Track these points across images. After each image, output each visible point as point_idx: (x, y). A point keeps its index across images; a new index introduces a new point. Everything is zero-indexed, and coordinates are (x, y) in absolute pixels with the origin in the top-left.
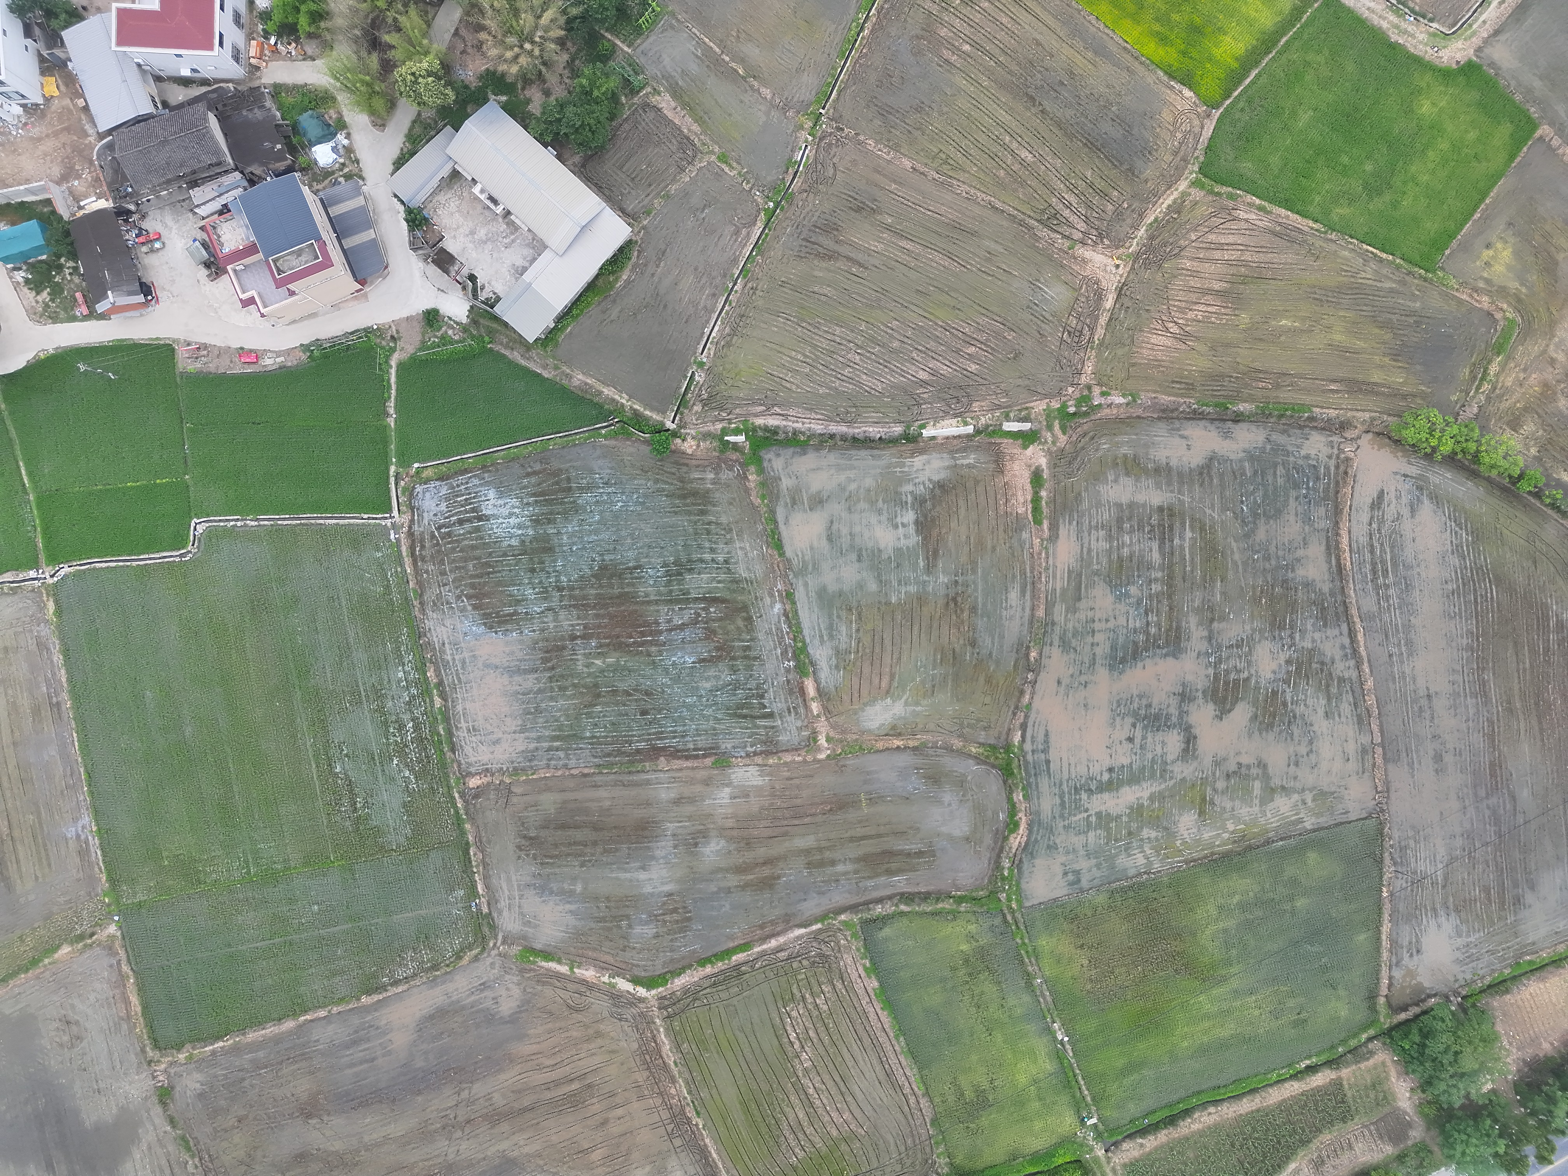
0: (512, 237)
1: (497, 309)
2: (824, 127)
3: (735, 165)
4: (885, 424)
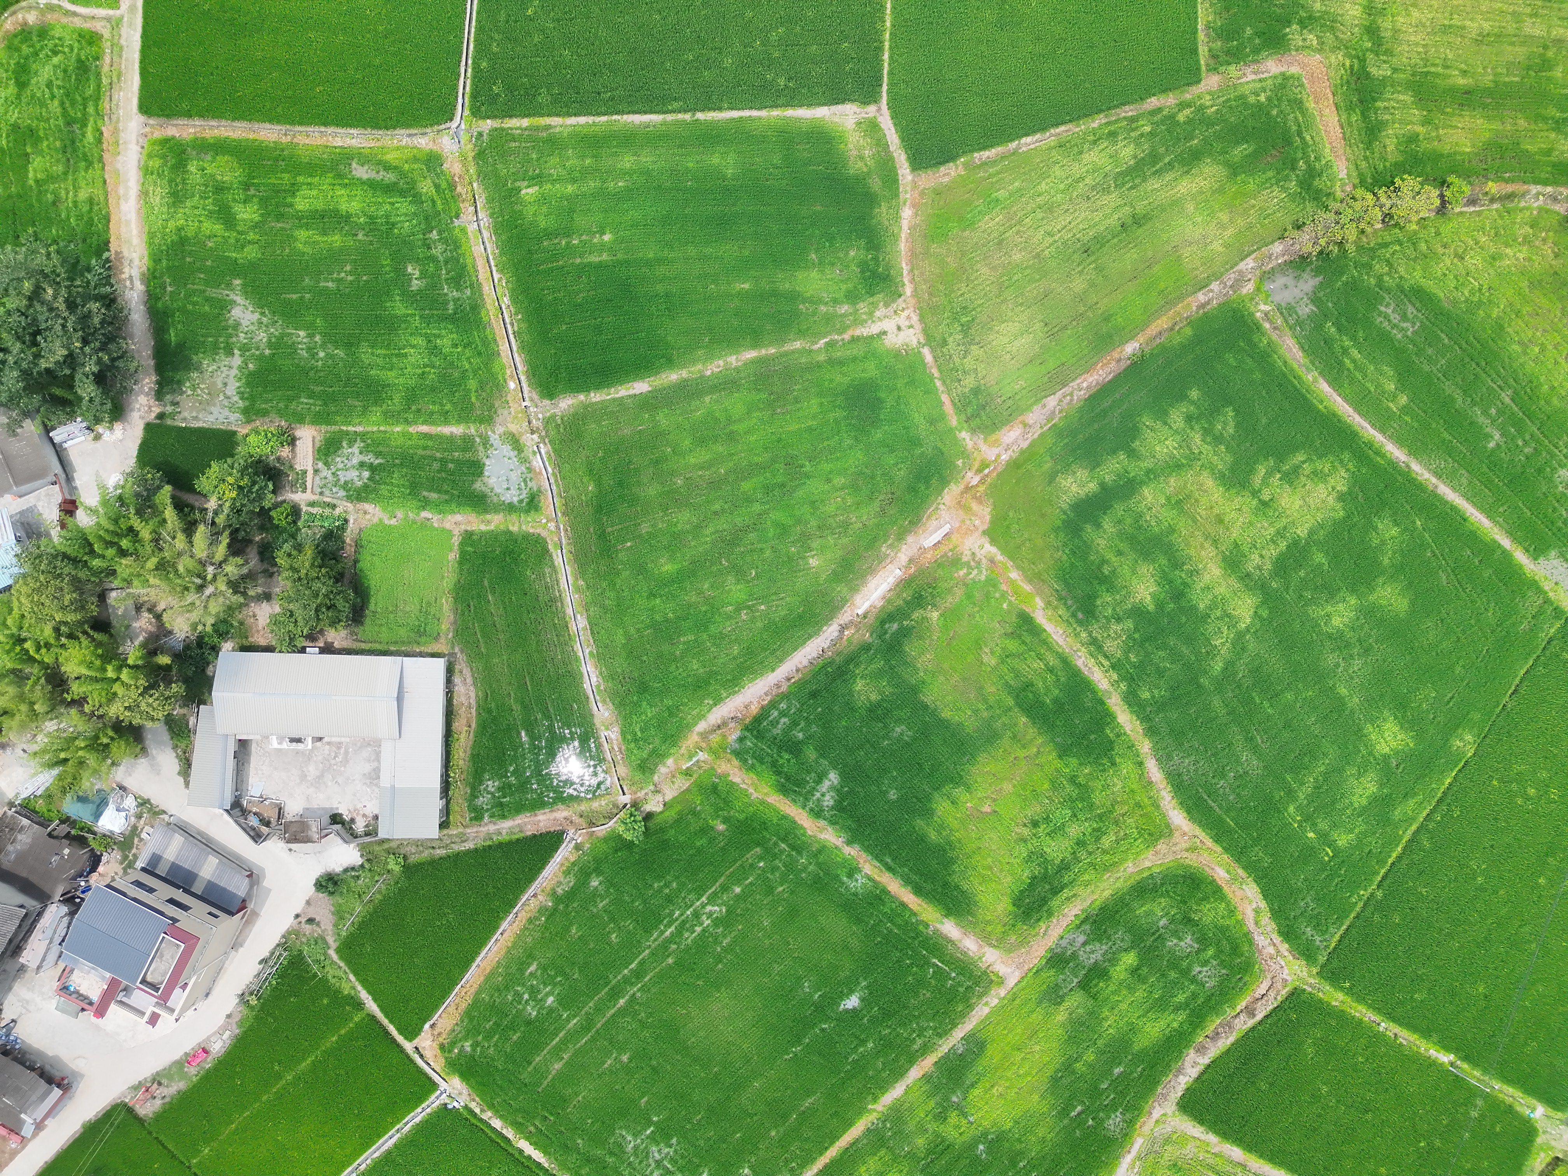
0: (342, 751)
1: (382, 835)
2: (540, 416)
3: (489, 517)
4: (817, 633)
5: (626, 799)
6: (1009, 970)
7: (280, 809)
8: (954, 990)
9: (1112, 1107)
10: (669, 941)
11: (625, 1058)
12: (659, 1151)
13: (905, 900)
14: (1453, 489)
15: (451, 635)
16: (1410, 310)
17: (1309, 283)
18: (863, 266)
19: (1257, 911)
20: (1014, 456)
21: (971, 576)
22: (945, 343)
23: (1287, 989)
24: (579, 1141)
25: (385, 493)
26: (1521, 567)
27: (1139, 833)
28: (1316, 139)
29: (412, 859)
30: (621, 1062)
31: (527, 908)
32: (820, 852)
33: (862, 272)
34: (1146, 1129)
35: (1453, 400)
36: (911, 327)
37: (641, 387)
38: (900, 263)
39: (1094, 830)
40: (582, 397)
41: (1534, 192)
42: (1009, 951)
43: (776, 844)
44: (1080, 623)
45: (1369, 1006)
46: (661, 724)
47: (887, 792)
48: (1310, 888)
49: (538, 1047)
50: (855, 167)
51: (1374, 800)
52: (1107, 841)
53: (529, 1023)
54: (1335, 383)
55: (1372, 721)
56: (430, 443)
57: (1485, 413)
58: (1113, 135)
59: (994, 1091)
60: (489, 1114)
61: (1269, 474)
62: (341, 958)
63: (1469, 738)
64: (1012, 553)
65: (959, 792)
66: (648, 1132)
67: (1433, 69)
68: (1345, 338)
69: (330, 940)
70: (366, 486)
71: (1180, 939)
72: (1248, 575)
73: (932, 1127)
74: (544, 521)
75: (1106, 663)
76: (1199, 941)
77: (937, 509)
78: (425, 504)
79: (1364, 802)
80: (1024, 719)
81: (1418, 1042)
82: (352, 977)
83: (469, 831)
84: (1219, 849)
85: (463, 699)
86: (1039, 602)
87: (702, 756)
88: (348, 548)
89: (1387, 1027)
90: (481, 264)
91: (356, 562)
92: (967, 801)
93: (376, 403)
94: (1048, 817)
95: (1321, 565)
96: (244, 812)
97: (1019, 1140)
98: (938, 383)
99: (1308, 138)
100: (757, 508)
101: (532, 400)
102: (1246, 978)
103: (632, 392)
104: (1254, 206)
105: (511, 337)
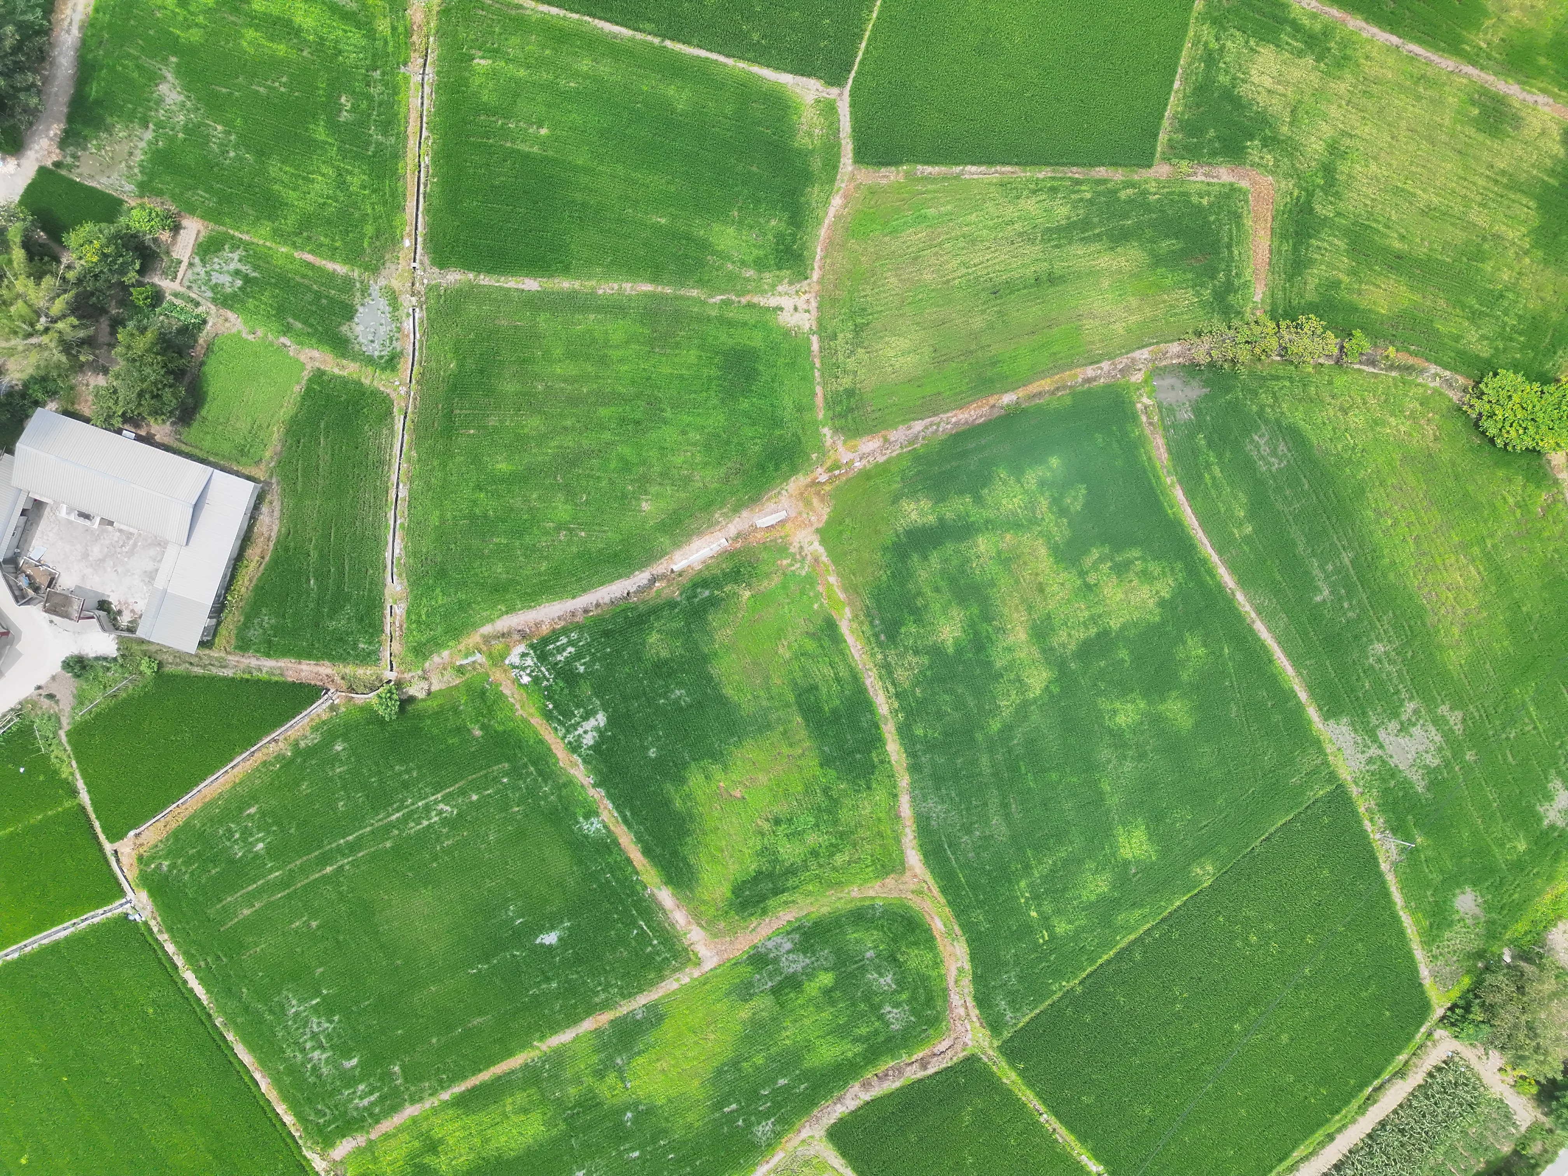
0: (131, 542)
1: (140, 633)
2: (425, 281)
3: (345, 362)
4: (628, 576)
5: (392, 676)
6: (709, 954)
7: (52, 580)
8: (650, 957)
9: (766, 1115)
10: (392, 825)
11: (314, 924)
12: (319, 1024)
13: (632, 856)
14: (1269, 629)
15: (272, 464)
16: (1282, 447)
17: (1195, 391)
18: (780, 237)
19: (961, 970)
20: (868, 467)
21: (793, 568)
22: (834, 337)
23: (965, 1053)
24: (244, 990)
25: (252, 307)
26: (1310, 722)
27: (873, 861)
28: (1244, 257)
29: (168, 669)
30: (309, 926)
31: (264, 750)
32: (565, 785)
33: (778, 244)
34: (790, 1146)
35: (1294, 544)
36: (807, 311)
37: (531, 284)
38: (816, 247)
39: (831, 845)
40: (471, 276)
41: (1433, 371)
42: (715, 936)
43: (525, 766)
44: (880, 644)
45: (1037, 1094)
46: (447, 616)
47: (648, 749)
48: (1017, 963)
49: (233, 888)
50: (802, 141)
51: (1102, 899)
52: (839, 859)
53: (231, 861)
54: (1191, 495)
55: (1124, 825)
56: (310, 273)
57: (1322, 567)
58: (1054, 190)
59: (658, 1065)
60: (166, 936)
61: (1102, 559)
62: (69, 742)
63: (1210, 868)
64: (837, 557)
65: (715, 769)
66: (314, 1002)
67: (1374, 225)
68: (1211, 454)
69: (65, 721)
70: (234, 295)
71: (881, 975)
72: (1052, 649)
73: (588, 1080)
74: (397, 383)
75: (892, 690)
76: (898, 983)
77: (779, 493)
78: (287, 330)
79: (1093, 898)
80: (799, 719)
81: (1073, 1144)
82: (74, 763)
83: (230, 657)
84: (943, 900)
85: (265, 530)
86: (848, 613)
87: (478, 657)
88: (199, 348)
89: (1048, 1120)
90: (414, 116)
91: (203, 363)
92: (721, 781)
93: (269, 218)
94: (792, 819)
95: (1123, 661)
96: (18, 570)
97: (667, 1120)
98: (817, 374)
99: (1236, 252)
100: (607, 436)
101: (422, 263)
102: (931, 1031)
103: (521, 286)
104: (1164, 302)
105: (421, 196)
